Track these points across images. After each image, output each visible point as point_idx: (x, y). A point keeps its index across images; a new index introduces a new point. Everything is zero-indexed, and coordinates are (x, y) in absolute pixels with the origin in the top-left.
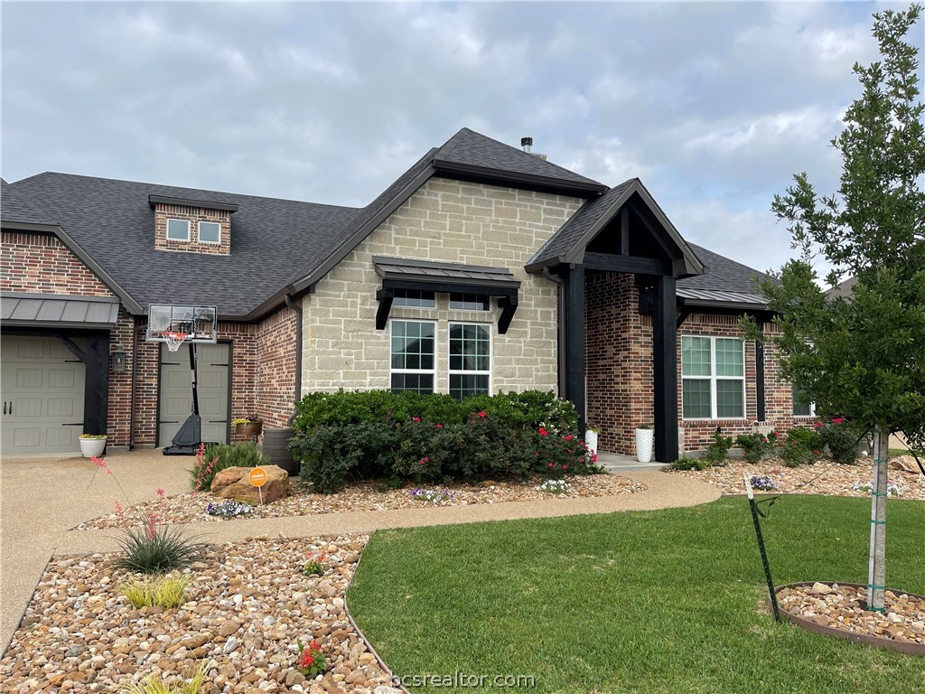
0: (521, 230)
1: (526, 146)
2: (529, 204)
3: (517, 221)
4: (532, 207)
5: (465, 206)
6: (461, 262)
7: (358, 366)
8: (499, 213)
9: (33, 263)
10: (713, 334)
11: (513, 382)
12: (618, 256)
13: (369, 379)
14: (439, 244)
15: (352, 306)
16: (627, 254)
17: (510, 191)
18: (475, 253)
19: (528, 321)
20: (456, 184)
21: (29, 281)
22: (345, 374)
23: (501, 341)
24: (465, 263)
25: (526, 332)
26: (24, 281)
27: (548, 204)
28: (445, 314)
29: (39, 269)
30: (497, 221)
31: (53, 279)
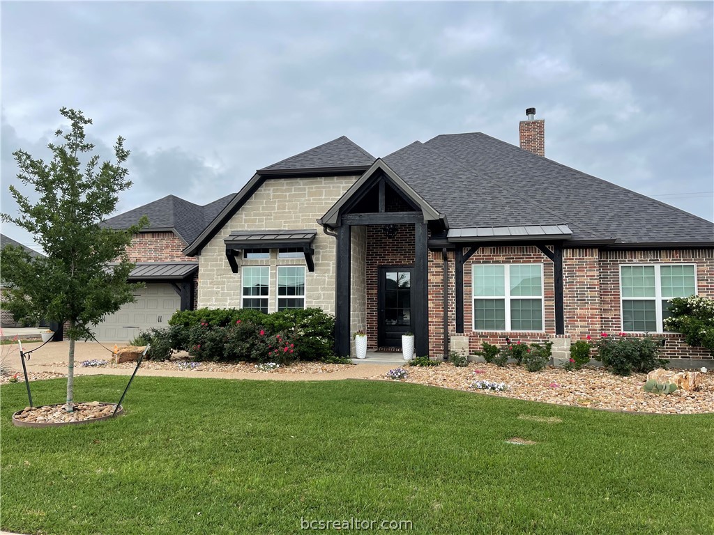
0: (326, 203)
1: (530, 115)
2: (331, 185)
3: (323, 197)
4: (333, 187)
5: (288, 194)
6: (284, 229)
7: (223, 294)
8: (310, 194)
9: (167, 247)
10: (504, 262)
11: (319, 302)
12: (376, 213)
13: (229, 301)
14: (271, 219)
15: (220, 261)
16: (383, 211)
17: (319, 179)
18: (293, 222)
19: (331, 262)
20: (282, 181)
21: (166, 257)
22: (216, 299)
23: (310, 276)
24: (287, 229)
25: (329, 270)
26: (163, 256)
27: (346, 183)
28: (274, 261)
29: (169, 249)
30: (309, 200)
31: (175, 254)
